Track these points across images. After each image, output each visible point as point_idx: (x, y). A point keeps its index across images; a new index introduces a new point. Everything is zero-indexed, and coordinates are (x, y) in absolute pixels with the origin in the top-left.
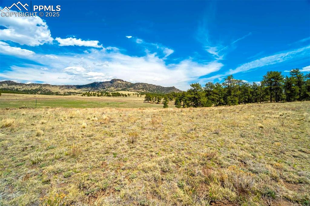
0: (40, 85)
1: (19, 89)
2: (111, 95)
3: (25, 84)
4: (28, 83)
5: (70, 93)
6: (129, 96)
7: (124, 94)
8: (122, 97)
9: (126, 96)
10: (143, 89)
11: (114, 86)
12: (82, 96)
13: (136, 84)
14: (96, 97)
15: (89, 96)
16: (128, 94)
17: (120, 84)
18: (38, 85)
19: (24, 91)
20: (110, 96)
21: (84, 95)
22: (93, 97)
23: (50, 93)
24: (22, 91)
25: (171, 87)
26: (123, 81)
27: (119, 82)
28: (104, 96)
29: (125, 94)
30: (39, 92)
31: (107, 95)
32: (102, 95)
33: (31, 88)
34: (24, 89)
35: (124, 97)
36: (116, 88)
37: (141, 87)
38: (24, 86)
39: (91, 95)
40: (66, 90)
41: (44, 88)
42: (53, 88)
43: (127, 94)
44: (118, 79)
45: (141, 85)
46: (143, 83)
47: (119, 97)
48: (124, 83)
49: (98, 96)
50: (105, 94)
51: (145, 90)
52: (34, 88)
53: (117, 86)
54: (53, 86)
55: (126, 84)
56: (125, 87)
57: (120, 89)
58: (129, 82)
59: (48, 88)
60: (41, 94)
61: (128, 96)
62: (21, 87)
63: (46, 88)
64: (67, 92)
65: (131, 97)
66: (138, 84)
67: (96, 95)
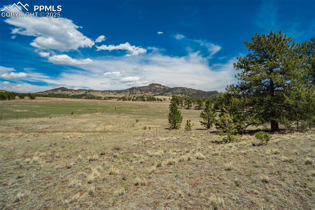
0: (86, 90)
1: (69, 94)
2: (146, 99)
3: (74, 90)
4: (76, 89)
5: (110, 98)
6: (165, 101)
7: (159, 99)
8: (157, 101)
9: (161, 100)
10: (182, 94)
11: (152, 90)
12: (118, 100)
13: (174, 88)
14: (131, 102)
15: (124, 101)
16: (164, 99)
17: (158, 88)
18: (84, 90)
19: (73, 96)
20: (144, 100)
21: (120, 99)
22: (128, 102)
23: (93, 97)
24: (71, 96)
25: (213, 92)
26: (161, 85)
27: (157, 86)
28: (139, 100)
29: (161, 99)
30: (84, 97)
31: (142, 100)
32: (137, 100)
33: (79, 93)
34: (73, 94)
35: (158, 102)
36: (154, 92)
37: (180, 91)
38: (73, 92)
39: (126, 100)
40: (107, 95)
41: (88, 93)
42: (96, 93)
43: (162, 99)
44: (156, 83)
45: (179, 90)
46: (181, 88)
47: (154, 102)
48: (162, 87)
49: (133, 100)
50: (140, 99)
51: (183, 95)
52: (81, 93)
53: (155, 90)
54: (96, 91)
55: (164, 89)
56: (163, 92)
57: (158, 93)
58: (167, 87)
59: (92, 93)
60: (85, 98)
61: (163, 100)
62: (71, 93)
63: (90, 93)
64: (108, 97)
65: (167, 102)
66: (177, 88)
67: (131, 100)
